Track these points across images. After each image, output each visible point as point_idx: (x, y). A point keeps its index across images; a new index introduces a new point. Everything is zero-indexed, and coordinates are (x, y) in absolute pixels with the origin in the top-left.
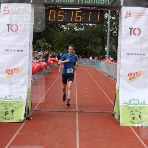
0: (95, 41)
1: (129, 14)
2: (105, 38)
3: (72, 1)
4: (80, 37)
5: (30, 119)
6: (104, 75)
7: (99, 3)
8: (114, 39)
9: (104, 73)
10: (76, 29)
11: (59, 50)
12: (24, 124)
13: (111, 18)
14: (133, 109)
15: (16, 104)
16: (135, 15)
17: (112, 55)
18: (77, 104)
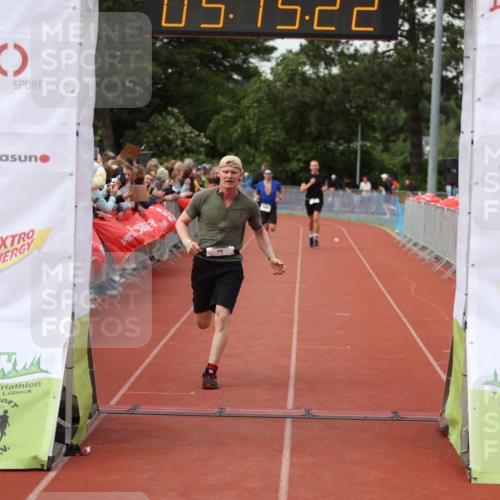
0: (384, 118)
4: (323, 104)
5: (82, 455)
6: (416, 254)
9: (415, 249)
12: (51, 475)
13: (449, 25)
17: (448, 174)
18: (291, 383)
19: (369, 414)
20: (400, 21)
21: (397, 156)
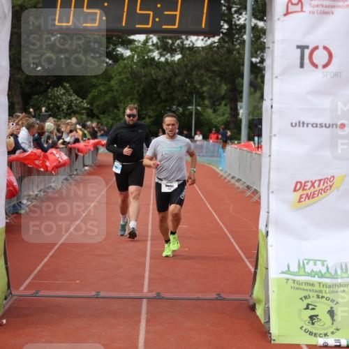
6: (233, 184)
9: (233, 181)
11: (109, 115)
13: (256, 25)
14: (311, 288)
17: (256, 129)
18: (147, 274)
19: (200, 296)
20: (222, 23)
21: (221, 116)
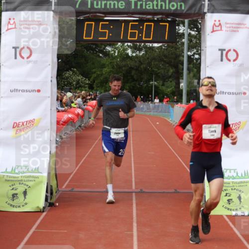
1: (219, 26)
2: (181, 66)
3: (122, 6)
4: (139, 67)
5: (55, 206)
7: (167, 8)
8: (196, 68)
10: (129, 52)
11: (102, 88)
12: (44, 214)
13: (190, 33)
14: (228, 185)
15: (31, 181)
16: (228, 27)
18: (133, 179)
21: (169, 88)
